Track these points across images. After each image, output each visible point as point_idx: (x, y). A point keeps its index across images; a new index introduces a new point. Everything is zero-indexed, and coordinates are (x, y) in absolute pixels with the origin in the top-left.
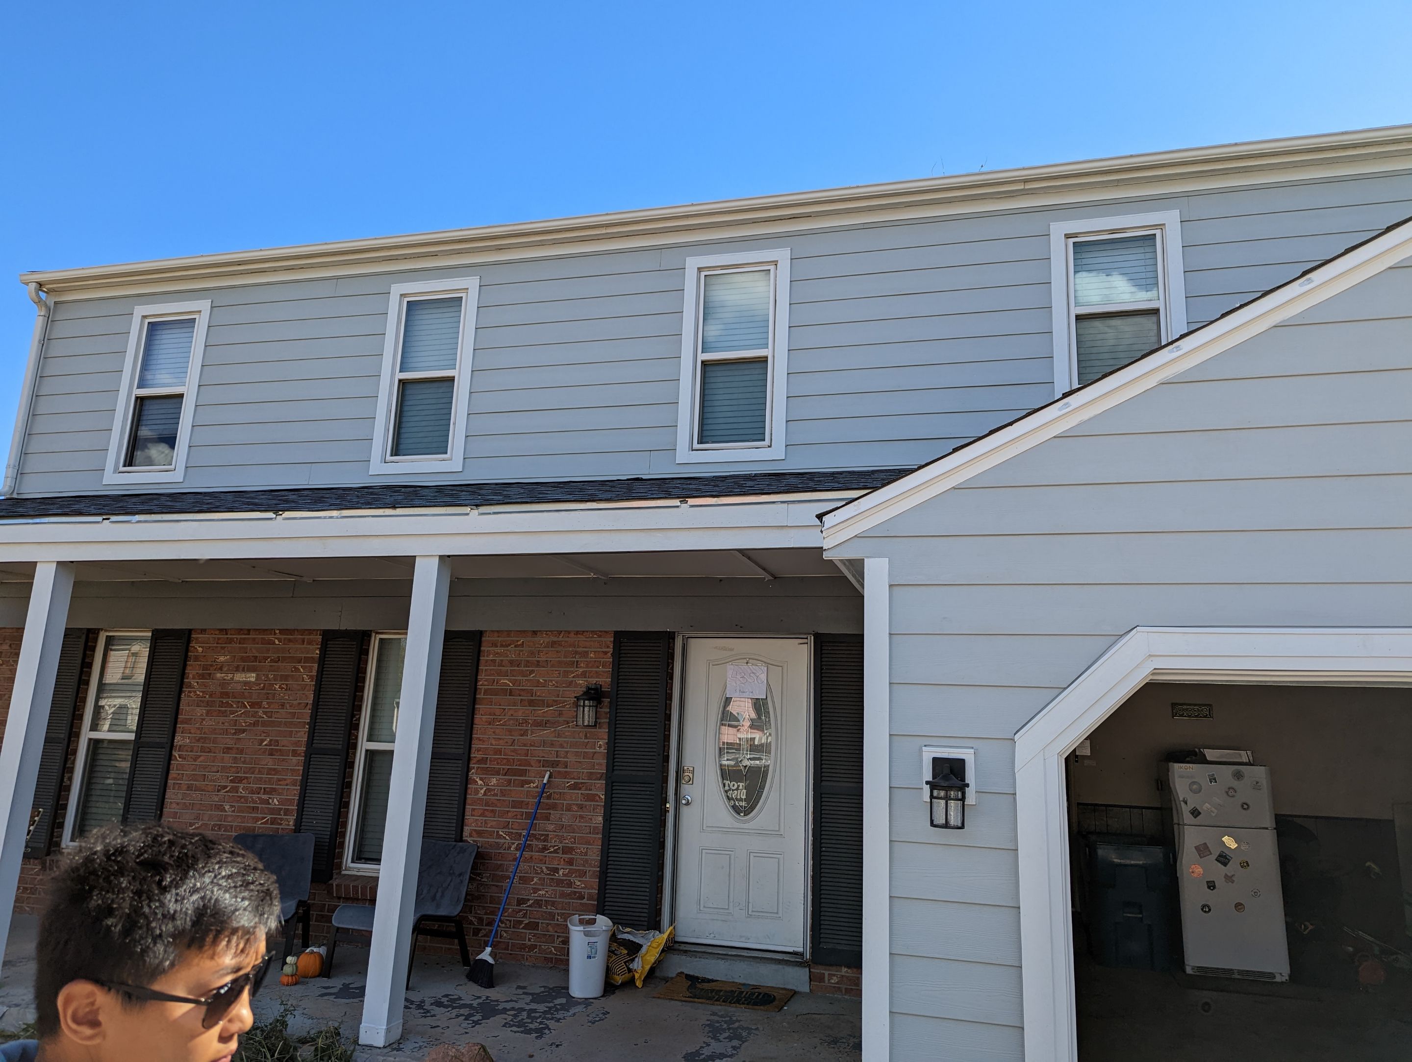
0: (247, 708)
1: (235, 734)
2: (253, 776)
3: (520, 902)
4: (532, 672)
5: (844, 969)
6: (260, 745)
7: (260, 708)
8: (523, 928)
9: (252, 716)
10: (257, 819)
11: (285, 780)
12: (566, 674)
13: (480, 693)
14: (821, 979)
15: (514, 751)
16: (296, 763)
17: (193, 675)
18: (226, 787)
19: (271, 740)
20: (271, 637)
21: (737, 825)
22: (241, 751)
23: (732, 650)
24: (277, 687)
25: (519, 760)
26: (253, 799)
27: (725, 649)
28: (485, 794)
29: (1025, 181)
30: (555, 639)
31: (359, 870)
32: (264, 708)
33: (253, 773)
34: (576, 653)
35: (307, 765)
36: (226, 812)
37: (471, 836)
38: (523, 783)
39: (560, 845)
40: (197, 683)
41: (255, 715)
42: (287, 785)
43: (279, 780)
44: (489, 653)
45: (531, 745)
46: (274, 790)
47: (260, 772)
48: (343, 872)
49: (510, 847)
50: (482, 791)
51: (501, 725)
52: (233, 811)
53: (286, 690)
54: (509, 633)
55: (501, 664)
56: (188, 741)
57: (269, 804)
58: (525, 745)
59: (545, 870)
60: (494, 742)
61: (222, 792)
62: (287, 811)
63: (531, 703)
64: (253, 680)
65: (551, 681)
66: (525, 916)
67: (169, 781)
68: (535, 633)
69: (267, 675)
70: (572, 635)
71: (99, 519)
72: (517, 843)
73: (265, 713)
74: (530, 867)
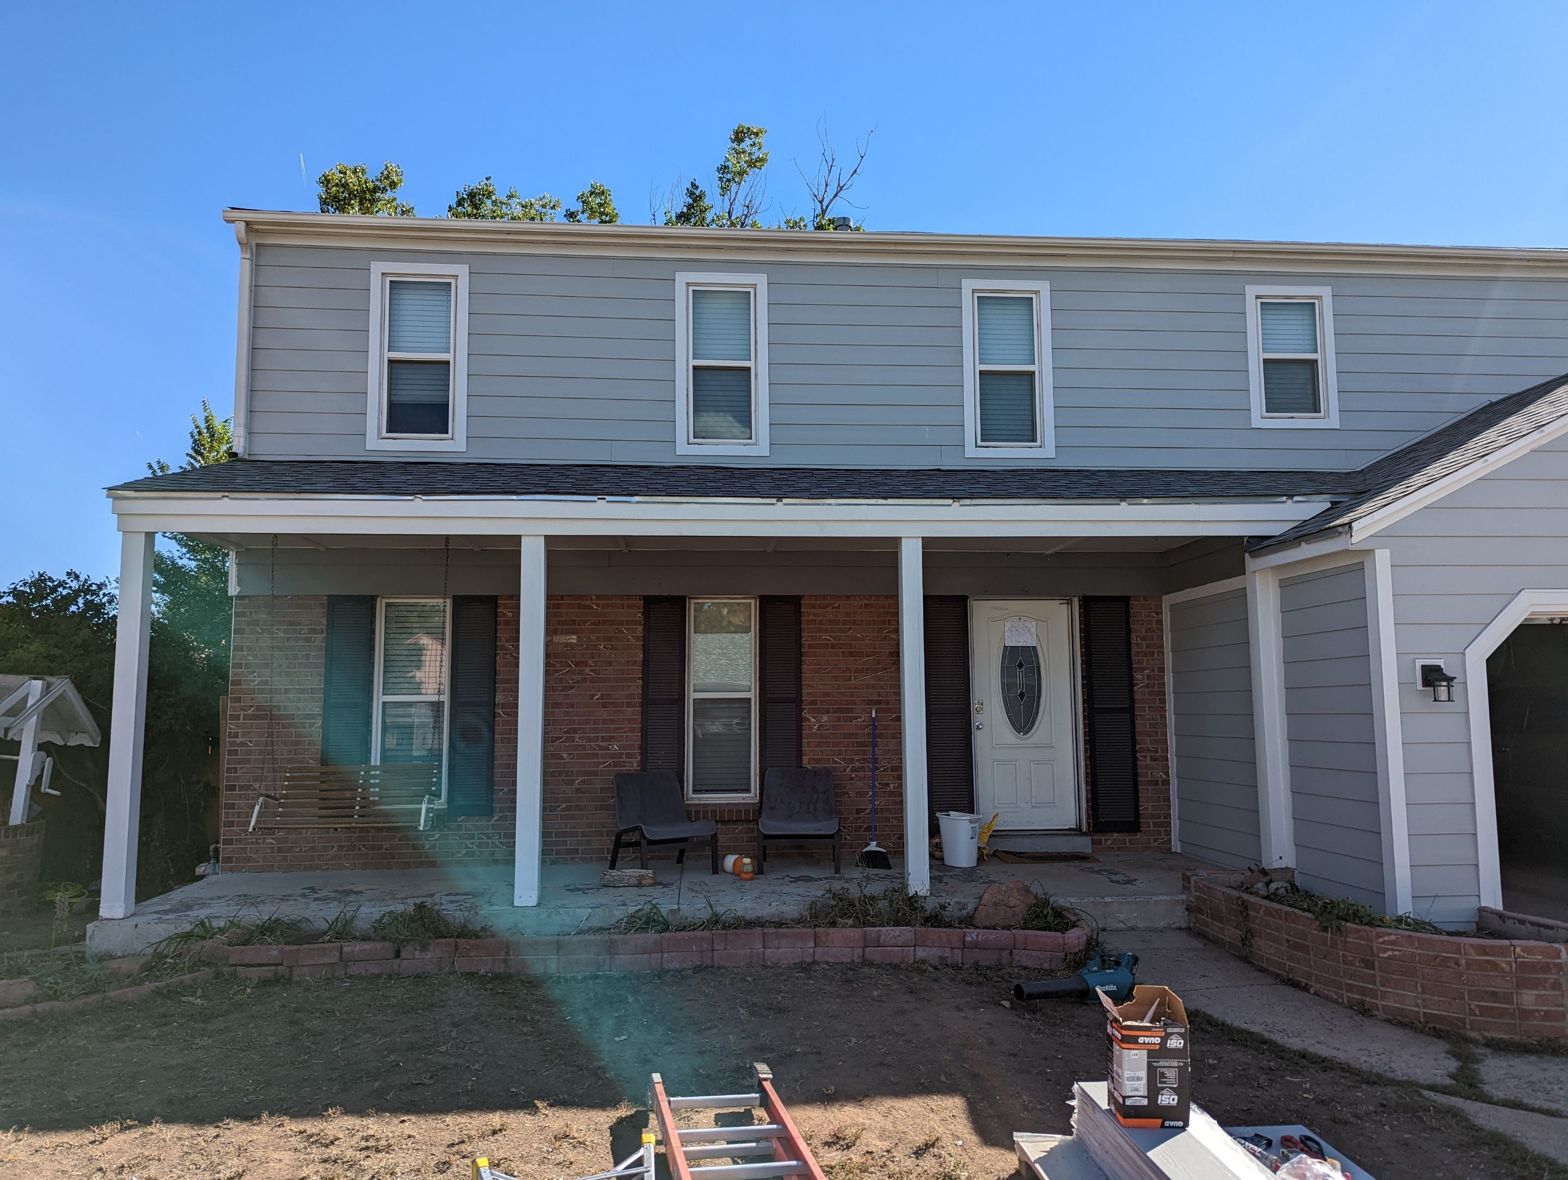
0: (571, 666)
1: (562, 690)
2: (587, 726)
3: (858, 811)
4: (851, 629)
5: (1115, 835)
6: (592, 699)
7: (586, 666)
8: (864, 831)
9: (578, 674)
10: (599, 764)
11: (623, 728)
12: (880, 630)
13: (805, 648)
14: (1100, 842)
15: (841, 693)
16: (634, 713)
17: (506, 639)
18: (561, 738)
19: (602, 695)
20: (588, 602)
21: (1019, 742)
22: (572, 706)
23: (1006, 609)
24: (602, 647)
25: (845, 701)
26: (591, 747)
27: (1001, 609)
28: (818, 729)
29: (1234, 251)
30: (868, 602)
31: (700, 799)
32: (590, 666)
33: (588, 724)
34: (888, 613)
35: (644, 714)
36: (564, 759)
37: (809, 763)
38: (851, 719)
39: (889, 765)
40: (513, 645)
41: (581, 672)
42: (625, 732)
43: (617, 729)
44: (808, 613)
45: (855, 688)
46: (613, 737)
47: (595, 723)
48: (686, 802)
49: (845, 770)
50: (816, 727)
51: (827, 673)
52: (573, 758)
53: (612, 649)
54: (825, 597)
55: (821, 623)
56: (511, 699)
57: (610, 750)
58: (850, 688)
59: (878, 785)
60: (821, 687)
61: (557, 743)
62: (629, 756)
63: (851, 654)
64: (574, 641)
65: (868, 636)
66: (864, 822)
67: (496, 736)
68: (849, 597)
69: (589, 637)
70: (881, 598)
71: (595, 498)
72: (851, 766)
73: (591, 671)
74: (865, 784)
